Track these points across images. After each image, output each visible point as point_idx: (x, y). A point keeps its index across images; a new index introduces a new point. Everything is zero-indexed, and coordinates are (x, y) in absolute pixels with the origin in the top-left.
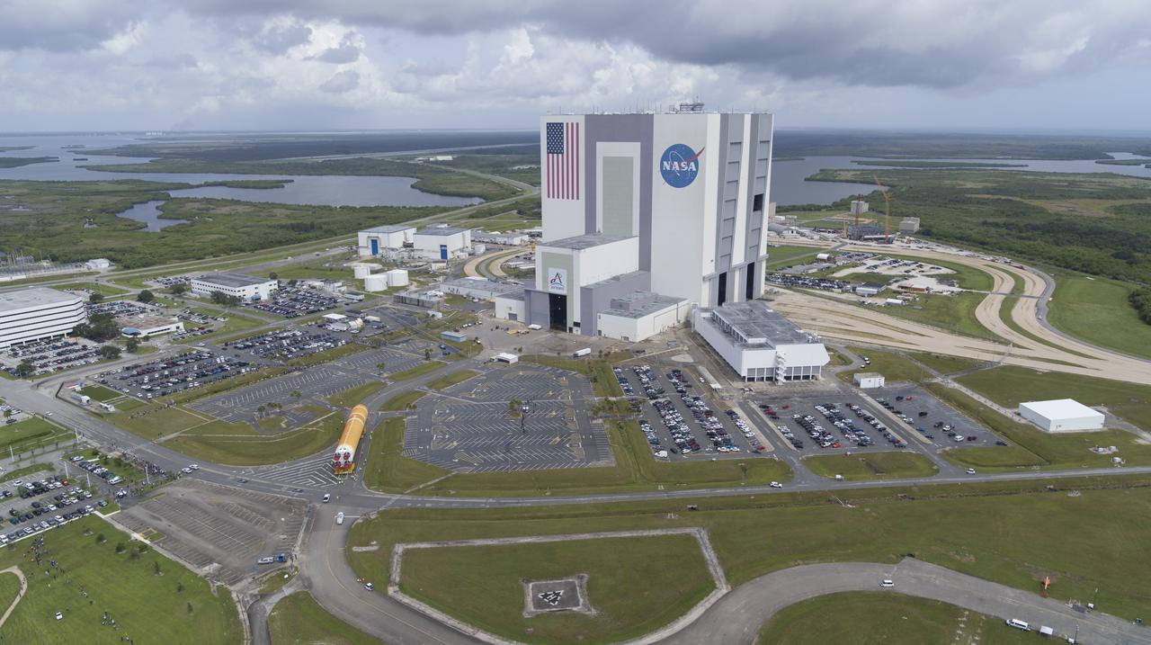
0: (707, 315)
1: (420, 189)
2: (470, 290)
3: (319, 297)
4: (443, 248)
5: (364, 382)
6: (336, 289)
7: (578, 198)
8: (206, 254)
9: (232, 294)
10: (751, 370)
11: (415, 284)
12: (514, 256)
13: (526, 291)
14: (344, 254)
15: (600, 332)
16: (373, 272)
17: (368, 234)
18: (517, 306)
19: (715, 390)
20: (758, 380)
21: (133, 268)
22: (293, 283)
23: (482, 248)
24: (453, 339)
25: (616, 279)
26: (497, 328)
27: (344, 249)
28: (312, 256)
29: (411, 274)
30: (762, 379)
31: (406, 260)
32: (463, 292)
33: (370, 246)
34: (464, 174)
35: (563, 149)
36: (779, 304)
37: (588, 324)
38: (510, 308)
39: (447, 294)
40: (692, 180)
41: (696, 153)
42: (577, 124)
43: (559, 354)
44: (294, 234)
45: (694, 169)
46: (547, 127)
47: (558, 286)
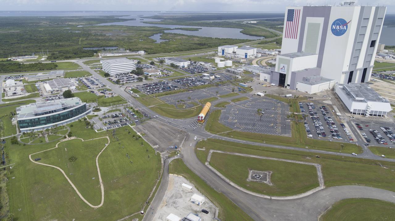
0: (341, 87)
1: (243, 33)
2: (252, 70)
3: (202, 68)
4: (246, 54)
5: (211, 97)
6: (208, 65)
7: (296, 39)
8: (171, 51)
9: (176, 64)
10: (355, 110)
11: (234, 66)
12: (271, 59)
13: (271, 71)
14: (213, 54)
15: (297, 89)
16: (221, 61)
17: (221, 48)
18: (267, 77)
19: (338, 115)
20: (357, 114)
21: (150, 54)
22: (195, 62)
23: (260, 55)
24: (243, 86)
25: (306, 70)
26: (259, 84)
27: (213, 53)
28: (203, 54)
29: (233, 62)
30: (359, 114)
31: (233, 57)
32: (250, 70)
33: (222, 52)
34: (259, 28)
35: (293, 19)
36: (375, 86)
37: (293, 85)
38: (265, 77)
39: (244, 70)
40: (344, 33)
41: (347, 22)
42: (300, 10)
43: (279, 95)
44: (199, 46)
46: (288, 11)
47: (283, 71)
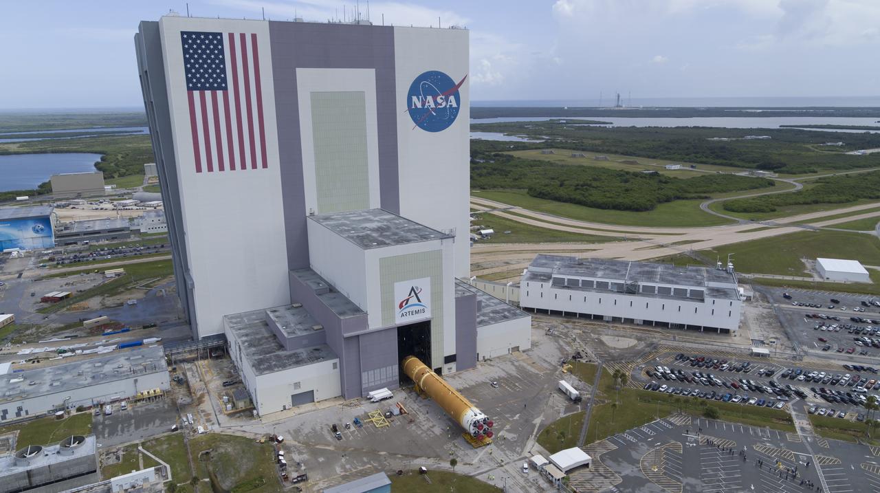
7: (265, 165)
18: (313, 375)
35: (225, 80)
37: (464, 357)
38: (297, 385)
40: (453, 120)
41: (457, 83)
42: (254, 37)
45: (455, 105)
46: (182, 38)
47: (416, 308)
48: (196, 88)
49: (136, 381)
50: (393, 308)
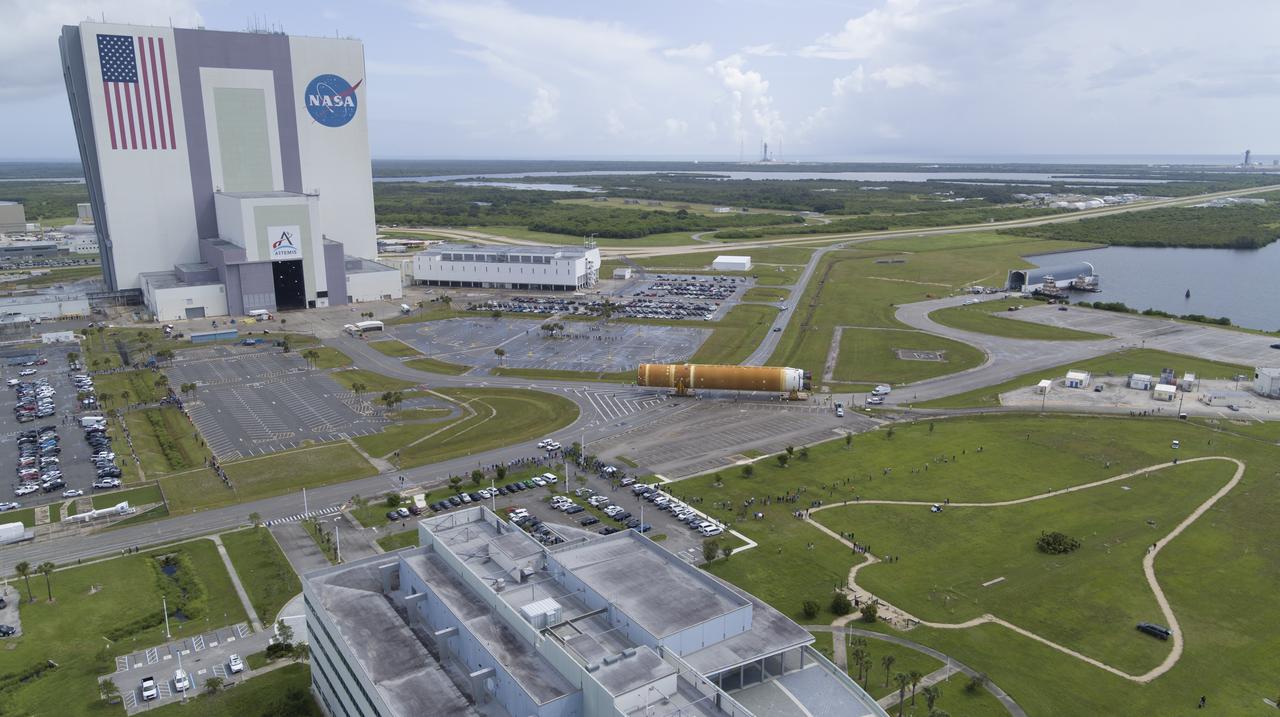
7: (174, 147)
10: (579, 279)
15: (350, 298)
18: (203, 295)
30: (582, 286)
35: (135, 75)
37: (336, 292)
38: (190, 300)
40: (350, 118)
41: (353, 85)
42: (161, 41)
45: (352, 105)
46: (99, 40)
47: (287, 249)
48: (110, 80)
49: (60, 306)
50: (268, 247)
